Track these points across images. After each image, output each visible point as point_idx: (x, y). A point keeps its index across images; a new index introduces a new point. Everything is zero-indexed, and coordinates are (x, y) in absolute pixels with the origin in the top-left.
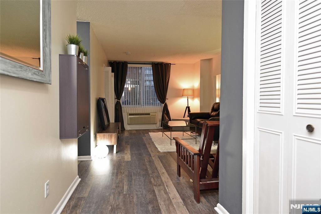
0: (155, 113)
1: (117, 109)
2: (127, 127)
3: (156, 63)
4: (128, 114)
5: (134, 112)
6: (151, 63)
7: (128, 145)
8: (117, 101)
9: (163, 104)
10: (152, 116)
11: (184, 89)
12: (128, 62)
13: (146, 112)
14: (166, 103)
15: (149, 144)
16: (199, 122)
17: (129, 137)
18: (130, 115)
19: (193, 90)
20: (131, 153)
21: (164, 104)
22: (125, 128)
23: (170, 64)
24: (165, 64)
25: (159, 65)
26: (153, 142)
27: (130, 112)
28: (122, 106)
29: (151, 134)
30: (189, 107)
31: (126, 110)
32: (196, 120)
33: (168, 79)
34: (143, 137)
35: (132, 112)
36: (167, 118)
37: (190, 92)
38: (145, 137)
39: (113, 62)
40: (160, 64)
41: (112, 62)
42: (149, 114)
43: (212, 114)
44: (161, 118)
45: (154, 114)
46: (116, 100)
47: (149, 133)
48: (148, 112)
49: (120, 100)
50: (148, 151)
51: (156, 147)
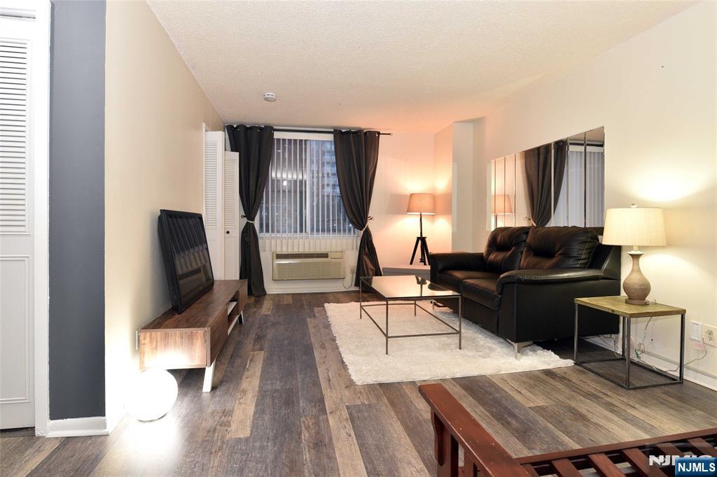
0: (342, 252)
1: (247, 243)
2: (272, 288)
3: (343, 131)
4: (275, 256)
5: (290, 251)
6: (333, 130)
7: (261, 349)
8: (247, 222)
9: (361, 230)
10: (333, 260)
11: (412, 195)
12: (275, 127)
13: (318, 251)
14: (367, 228)
15: (323, 347)
16: (461, 282)
17: (272, 318)
18: (279, 256)
19: (434, 197)
20: (260, 387)
21: (364, 229)
22: (267, 291)
23: (379, 133)
24: (366, 133)
25: (351, 135)
26: (335, 340)
27: (279, 251)
28: (260, 235)
29: (331, 308)
30: (425, 238)
31: (269, 245)
32: (451, 275)
33: (373, 170)
34: (308, 320)
35: (285, 251)
36: (370, 266)
37: (427, 203)
38: (315, 316)
39: (238, 127)
40: (353, 133)
41: (235, 126)
42: (326, 255)
43: (492, 257)
44: (356, 265)
45: (339, 255)
46: (245, 220)
47: (326, 305)
48: (323, 251)
49: (253, 220)
50: (316, 384)
51: (343, 362)
